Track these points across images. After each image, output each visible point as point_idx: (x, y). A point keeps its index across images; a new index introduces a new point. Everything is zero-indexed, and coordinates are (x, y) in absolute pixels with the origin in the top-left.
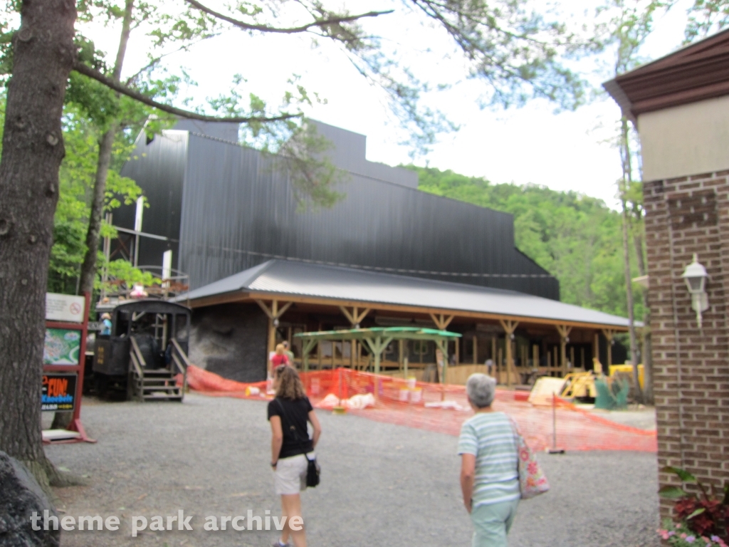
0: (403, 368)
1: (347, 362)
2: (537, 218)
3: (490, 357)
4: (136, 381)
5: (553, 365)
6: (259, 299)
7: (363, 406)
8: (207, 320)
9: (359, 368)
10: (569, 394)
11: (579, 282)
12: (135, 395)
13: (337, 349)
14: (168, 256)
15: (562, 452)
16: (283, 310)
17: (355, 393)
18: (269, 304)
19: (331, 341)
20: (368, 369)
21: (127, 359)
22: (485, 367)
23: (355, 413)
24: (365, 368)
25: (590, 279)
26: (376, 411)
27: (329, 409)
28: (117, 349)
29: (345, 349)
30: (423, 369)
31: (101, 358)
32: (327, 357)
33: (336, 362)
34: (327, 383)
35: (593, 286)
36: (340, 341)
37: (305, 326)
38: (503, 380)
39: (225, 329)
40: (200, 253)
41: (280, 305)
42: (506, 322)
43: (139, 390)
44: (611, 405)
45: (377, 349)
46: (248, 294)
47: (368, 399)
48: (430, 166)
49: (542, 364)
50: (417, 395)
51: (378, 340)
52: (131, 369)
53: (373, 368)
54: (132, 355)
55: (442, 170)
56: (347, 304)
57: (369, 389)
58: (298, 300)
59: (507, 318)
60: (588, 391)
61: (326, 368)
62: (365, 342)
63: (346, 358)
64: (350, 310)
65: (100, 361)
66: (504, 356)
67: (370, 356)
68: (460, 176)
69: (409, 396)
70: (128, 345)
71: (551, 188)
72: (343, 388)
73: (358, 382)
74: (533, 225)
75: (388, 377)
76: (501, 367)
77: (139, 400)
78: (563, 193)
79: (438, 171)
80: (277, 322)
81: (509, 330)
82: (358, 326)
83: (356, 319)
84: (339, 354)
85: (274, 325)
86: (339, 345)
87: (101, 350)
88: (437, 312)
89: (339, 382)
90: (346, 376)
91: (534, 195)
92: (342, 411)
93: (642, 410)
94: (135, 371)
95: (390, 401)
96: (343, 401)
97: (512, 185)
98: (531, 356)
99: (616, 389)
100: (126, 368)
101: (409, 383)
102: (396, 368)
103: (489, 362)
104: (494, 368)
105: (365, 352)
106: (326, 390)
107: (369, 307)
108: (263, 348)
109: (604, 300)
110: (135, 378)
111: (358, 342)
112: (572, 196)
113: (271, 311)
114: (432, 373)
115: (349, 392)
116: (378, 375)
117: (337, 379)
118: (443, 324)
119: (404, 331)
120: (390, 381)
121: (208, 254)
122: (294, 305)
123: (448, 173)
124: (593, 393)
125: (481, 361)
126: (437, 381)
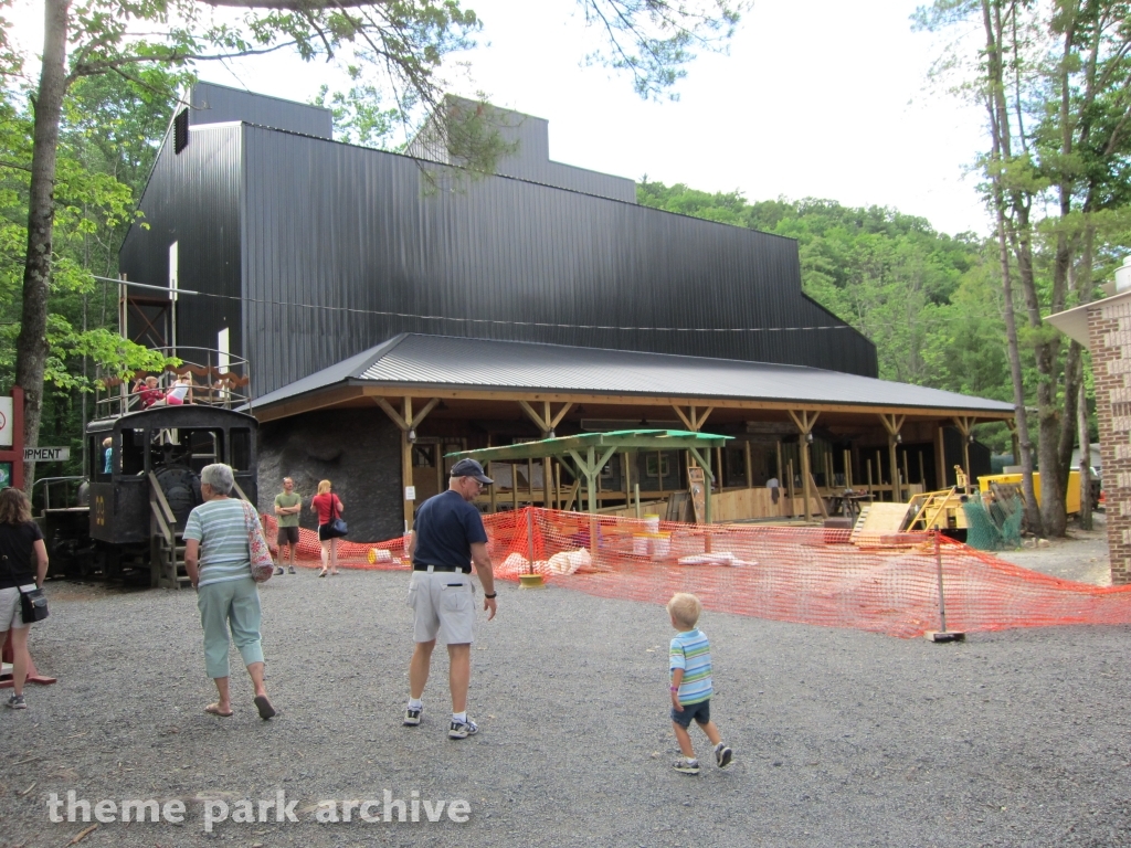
0: (633, 501)
1: (538, 496)
2: (825, 251)
3: (773, 474)
4: (164, 552)
5: (875, 482)
6: (381, 397)
7: (572, 570)
8: (296, 439)
9: (559, 505)
10: (919, 526)
11: (900, 349)
12: (165, 577)
13: (519, 475)
14: (224, 337)
15: (959, 638)
16: (422, 414)
17: (558, 548)
18: (398, 405)
19: (511, 462)
20: (575, 504)
21: (146, 515)
22: (767, 492)
23: (559, 582)
24: (569, 504)
25: (918, 343)
26: (597, 577)
27: (514, 580)
28: (126, 497)
29: (534, 474)
30: (666, 499)
31: (101, 516)
32: (505, 490)
33: (520, 496)
34: (506, 533)
35: (923, 352)
36: (525, 462)
37: (465, 441)
38: (798, 509)
39: (327, 454)
40: (277, 329)
41: (418, 405)
42: (799, 413)
43: (170, 568)
44: (995, 541)
45: (591, 470)
46: (359, 389)
47: (580, 557)
48: (649, 182)
49: (860, 479)
50: (664, 545)
51: (591, 456)
52: (154, 533)
53: (585, 503)
54: (154, 505)
55: (669, 185)
56: (532, 398)
57: (580, 541)
58: (447, 395)
59: (801, 407)
60: (952, 519)
61: (504, 508)
62: (569, 460)
63: (537, 489)
64: (539, 407)
65: (100, 521)
66: (798, 471)
67: (578, 483)
68: (698, 193)
69: (650, 547)
70: (146, 490)
71: (843, 204)
72: (535, 541)
73: (560, 528)
74: (821, 261)
75: (607, 517)
76: (793, 489)
77: (172, 587)
78: (862, 210)
79: (663, 188)
80: (413, 435)
81: (805, 427)
82: (553, 434)
83: (549, 423)
84: (523, 484)
85: (409, 441)
86: (523, 469)
87: (100, 500)
88: (685, 403)
89: (529, 530)
90: (539, 518)
91: (815, 217)
92: (535, 581)
93: (1046, 546)
94: (160, 535)
95: (617, 557)
96: (537, 564)
97: (781, 202)
98: (839, 468)
99: (998, 514)
100: (147, 530)
101: (647, 525)
102: (622, 502)
103: (773, 482)
104: (781, 491)
105: (569, 476)
106: (507, 545)
107: (571, 400)
108: (396, 481)
109: (943, 373)
110: (162, 547)
111: (554, 461)
112: (877, 215)
113: (404, 417)
114: (683, 505)
115: (547, 547)
116: (593, 515)
117: (523, 525)
118: (696, 424)
119: (635, 437)
120: (613, 523)
121: (291, 330)
122: (442, 405)
123: (678, 189)
124: (962, 523)
125: (760, 482)
126: (691, 519)
